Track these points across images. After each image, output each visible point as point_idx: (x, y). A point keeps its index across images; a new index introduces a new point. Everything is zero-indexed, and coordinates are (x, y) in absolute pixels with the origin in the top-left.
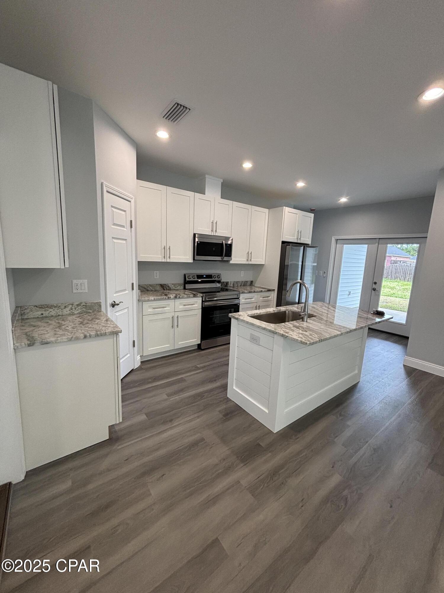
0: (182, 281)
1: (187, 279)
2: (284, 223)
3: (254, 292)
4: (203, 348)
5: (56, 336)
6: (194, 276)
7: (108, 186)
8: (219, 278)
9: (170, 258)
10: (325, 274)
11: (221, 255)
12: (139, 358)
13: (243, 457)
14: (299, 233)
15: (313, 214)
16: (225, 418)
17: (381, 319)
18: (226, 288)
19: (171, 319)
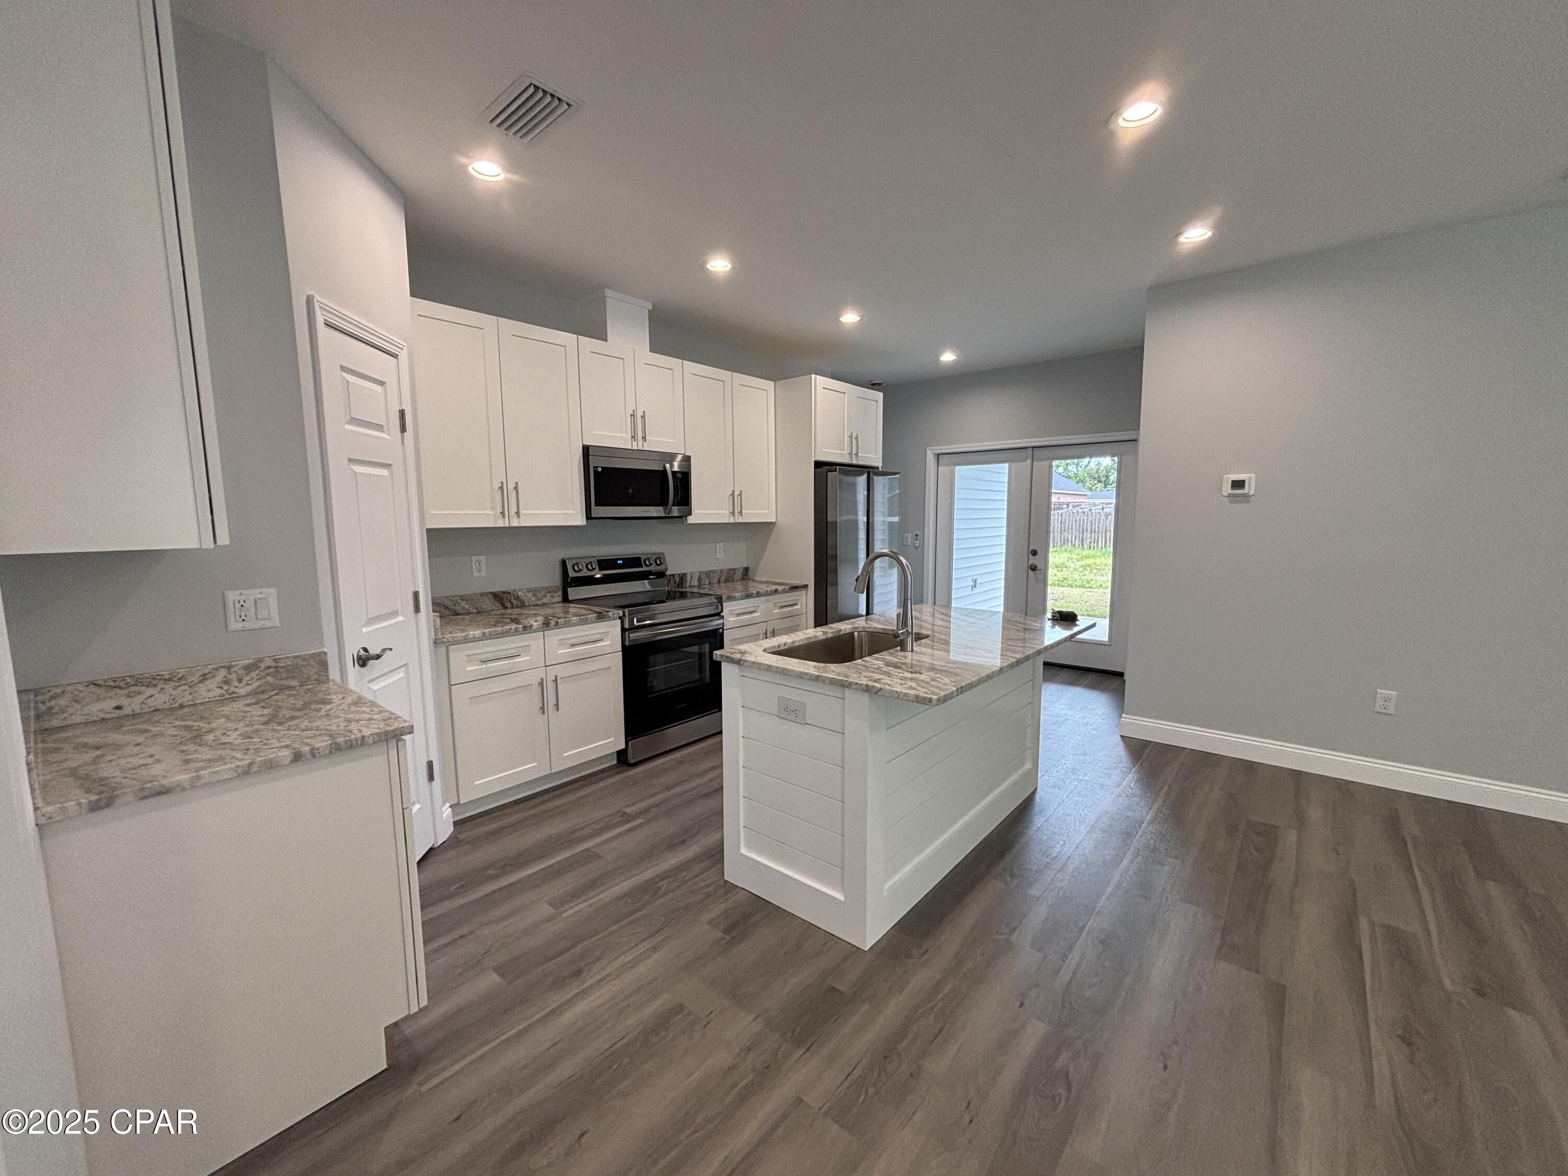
0: (557, 580)
1: (571, 574)
2: (815, 413)
3: (758, 594)
4: (632, 761)
5: (191, 765)
6: (591, 563)
7: (328, 308)
8: (661, 563)
9: (518, 516)
10: (917, 540)
11: (663, 502)
12: (447, 811)
13: (798, 1030)
14: (854, 439)
15: (881, 394)
16: (728, 938)
17: (1071, 629)
18: (681, 590)
19: (536, 690)
